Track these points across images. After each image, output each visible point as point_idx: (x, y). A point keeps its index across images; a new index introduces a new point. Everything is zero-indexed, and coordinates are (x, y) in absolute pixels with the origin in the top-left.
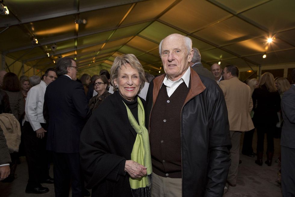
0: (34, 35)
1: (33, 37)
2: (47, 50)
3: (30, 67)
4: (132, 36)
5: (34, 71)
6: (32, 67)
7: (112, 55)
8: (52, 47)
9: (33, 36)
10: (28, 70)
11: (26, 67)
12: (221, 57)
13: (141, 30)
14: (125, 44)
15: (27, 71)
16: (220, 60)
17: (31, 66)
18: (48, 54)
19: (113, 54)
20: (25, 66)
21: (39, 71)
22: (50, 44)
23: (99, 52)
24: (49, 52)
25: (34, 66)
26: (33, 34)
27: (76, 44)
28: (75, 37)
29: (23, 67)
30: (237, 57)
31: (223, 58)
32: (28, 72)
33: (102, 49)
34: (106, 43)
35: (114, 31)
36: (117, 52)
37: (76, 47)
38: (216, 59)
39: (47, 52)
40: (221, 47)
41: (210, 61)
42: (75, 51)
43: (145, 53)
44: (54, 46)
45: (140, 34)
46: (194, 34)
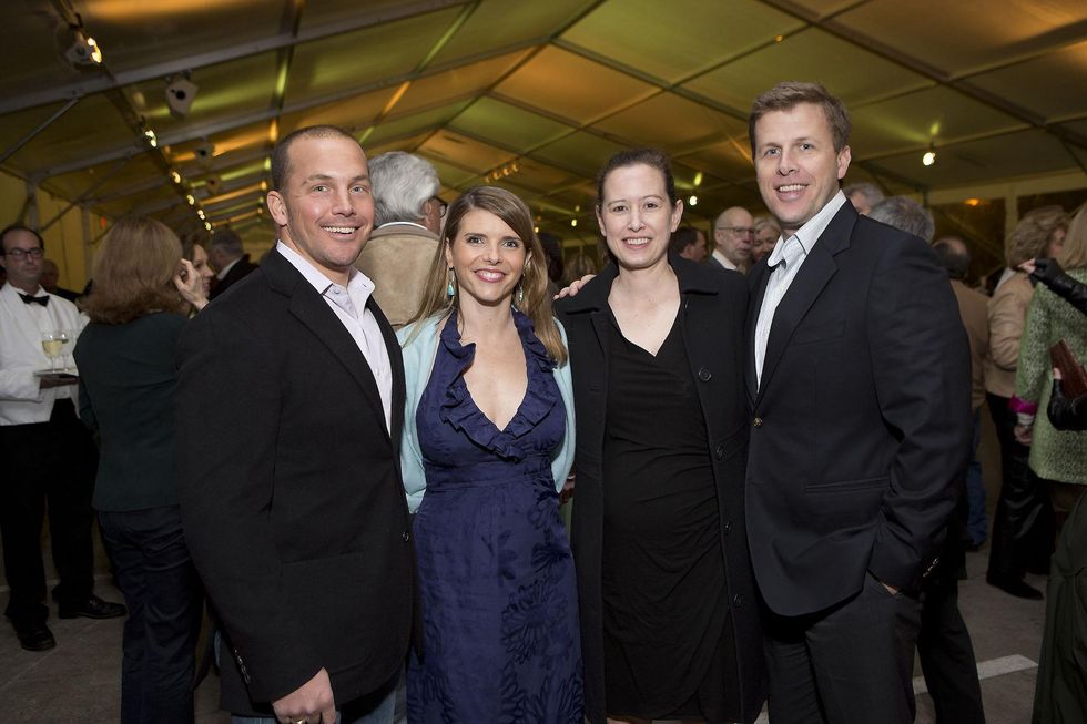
0: (78, 16)
1: (73, 27)
2: (147, 114)
3: (65, 205)
4: (527, 47)
5: (85, 224)
6: (74, 204)
7: (421, 144)
8: (173, 91)
9: (75, 22)
10: (59, 217)
11: (47, 206)
12: (935, 129)
13: (577, 14)
14: (486, 91)
15: (53, 221)
16: (932, 144)
17: (68, 200)
18: (150, 134)
19: (425, 140)
20: (43, 197)
21: (105, 223)
22: (162, 78)
23: (370, 131)
24: (157, 125)
25: (81, 201)
26: (71, 8)
27: (281, 84)
28: (284, 40)
29: (30, 201)
30: (1024, 126)
31: (943, 134)
32: (57, 224)
33: (385, 116)
34: (412, 80)
35: (466, 13)
36: (442, 133)
37: (277, 102)
38: (912, 143)
39: (144, 124)
40: (960, 80)
41: (875, 155)
42: (267, 123)
43: (572, 130)
44: (181, 85)
45: (567, 36)
46: (842, 20)
